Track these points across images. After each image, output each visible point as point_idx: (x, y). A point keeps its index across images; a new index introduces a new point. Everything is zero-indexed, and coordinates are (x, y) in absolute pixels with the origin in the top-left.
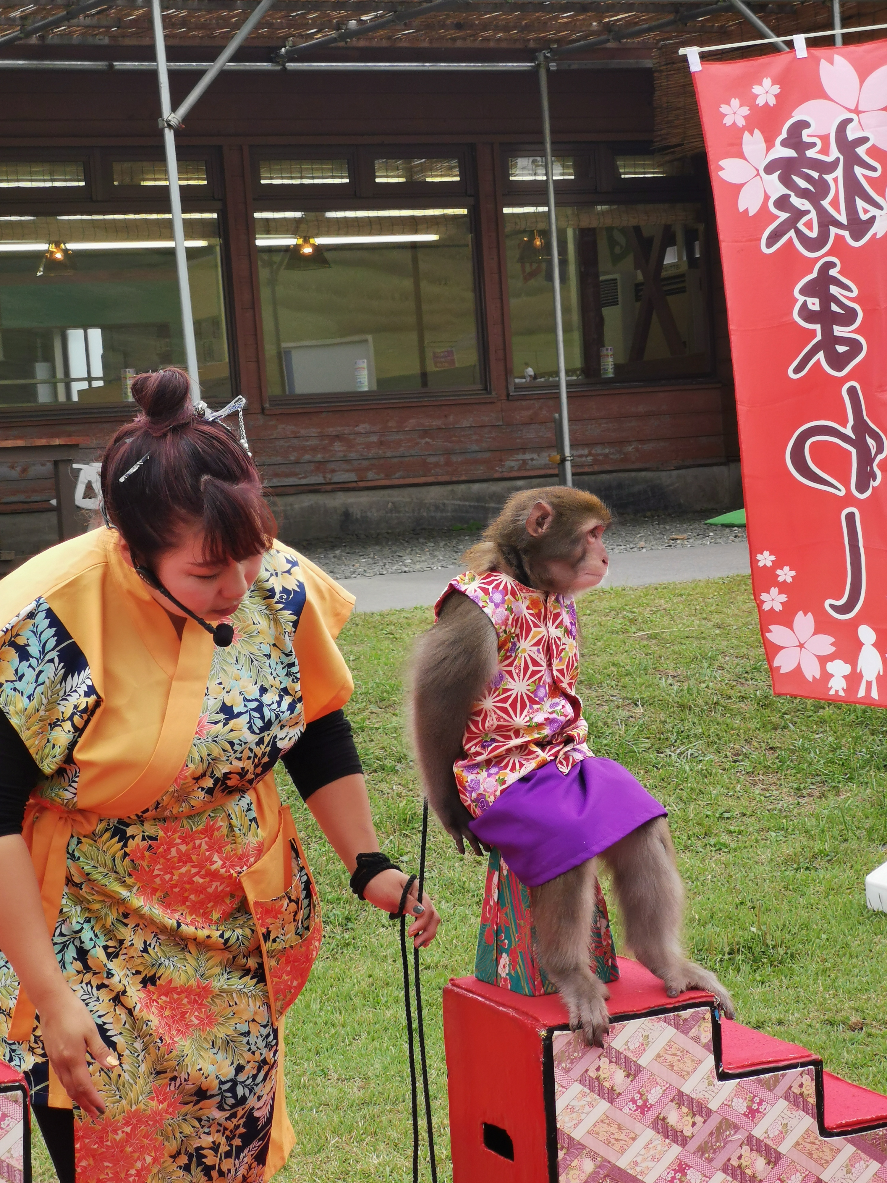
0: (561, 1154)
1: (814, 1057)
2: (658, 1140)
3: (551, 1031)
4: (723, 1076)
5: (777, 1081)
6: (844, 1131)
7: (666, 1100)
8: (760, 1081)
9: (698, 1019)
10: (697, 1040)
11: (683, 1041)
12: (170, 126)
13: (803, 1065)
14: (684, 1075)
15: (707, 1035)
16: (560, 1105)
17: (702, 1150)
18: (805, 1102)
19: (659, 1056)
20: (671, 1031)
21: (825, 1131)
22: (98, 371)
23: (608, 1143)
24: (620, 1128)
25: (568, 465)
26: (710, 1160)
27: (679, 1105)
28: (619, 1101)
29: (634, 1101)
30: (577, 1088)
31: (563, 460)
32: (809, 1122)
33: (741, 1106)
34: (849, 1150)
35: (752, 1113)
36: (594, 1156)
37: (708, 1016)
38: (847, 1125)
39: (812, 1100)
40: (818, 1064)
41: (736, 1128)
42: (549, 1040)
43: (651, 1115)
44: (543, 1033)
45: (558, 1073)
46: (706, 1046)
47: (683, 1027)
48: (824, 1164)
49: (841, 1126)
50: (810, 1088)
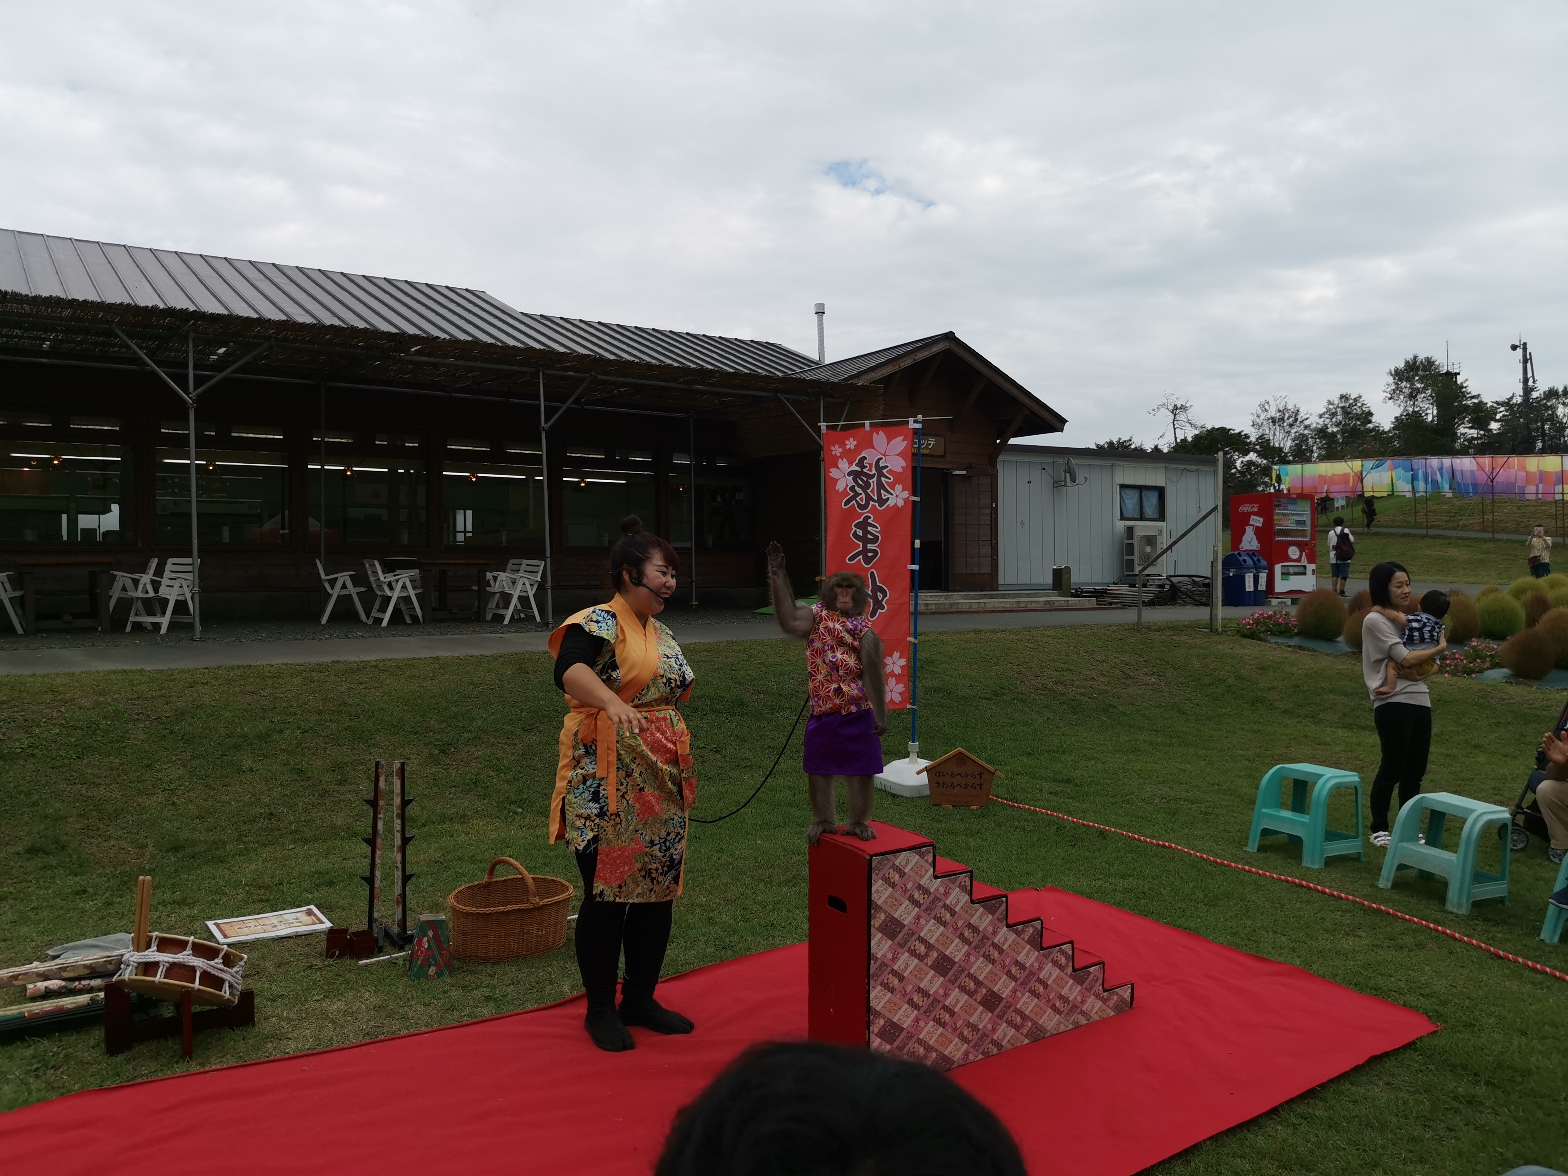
0: (873, 911)
1: (970, 869)
2: (911, 906)
3: (871, 856)
4: (936, 877)
5: (956, 879)
6: (979, 901)
7: (914, 888)
8: (949, 879)
9: (928, 852)
10: (927, 861)
11: (922, 861)
12: (544, 430)
13: (966, 872)
14: (922, 877)
15: (931, 860)
16: (874, 889)
17: (926, 910)
18: (966, 889)
19: (912, 868)
20: (917, 857)
21: (973, 902)
22: (469, 527)
23: (891, 907)
24: (896, 900)
25: (694, 583)
26: (929, 914)
27: (919, 890)
28: (896, 888)
29: (902, 888)
30: (881, 881)
31: (692, 581)
32: (967, 897)
33: (942, 890)
34: (982, 909)
35: (946, 894)
36: (885, 912)
37: (932, 851)
38: (981, 899)
39: (969, 888)
40: (971, 872)
41: (940, 900)
42: (871, 860)
43: (908, 894)
44: (868, 857)
45: (873, 875)
46: (930, 864)
47: (922, 855)
48: (972, 916)
49: (978, 899)
50: (968, 883)
